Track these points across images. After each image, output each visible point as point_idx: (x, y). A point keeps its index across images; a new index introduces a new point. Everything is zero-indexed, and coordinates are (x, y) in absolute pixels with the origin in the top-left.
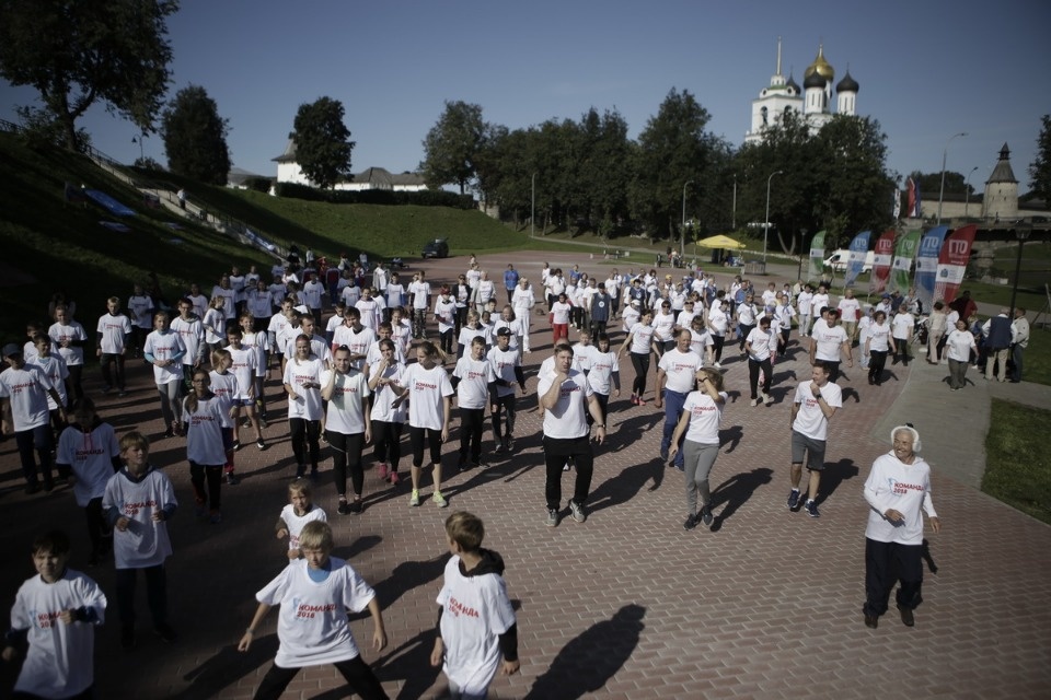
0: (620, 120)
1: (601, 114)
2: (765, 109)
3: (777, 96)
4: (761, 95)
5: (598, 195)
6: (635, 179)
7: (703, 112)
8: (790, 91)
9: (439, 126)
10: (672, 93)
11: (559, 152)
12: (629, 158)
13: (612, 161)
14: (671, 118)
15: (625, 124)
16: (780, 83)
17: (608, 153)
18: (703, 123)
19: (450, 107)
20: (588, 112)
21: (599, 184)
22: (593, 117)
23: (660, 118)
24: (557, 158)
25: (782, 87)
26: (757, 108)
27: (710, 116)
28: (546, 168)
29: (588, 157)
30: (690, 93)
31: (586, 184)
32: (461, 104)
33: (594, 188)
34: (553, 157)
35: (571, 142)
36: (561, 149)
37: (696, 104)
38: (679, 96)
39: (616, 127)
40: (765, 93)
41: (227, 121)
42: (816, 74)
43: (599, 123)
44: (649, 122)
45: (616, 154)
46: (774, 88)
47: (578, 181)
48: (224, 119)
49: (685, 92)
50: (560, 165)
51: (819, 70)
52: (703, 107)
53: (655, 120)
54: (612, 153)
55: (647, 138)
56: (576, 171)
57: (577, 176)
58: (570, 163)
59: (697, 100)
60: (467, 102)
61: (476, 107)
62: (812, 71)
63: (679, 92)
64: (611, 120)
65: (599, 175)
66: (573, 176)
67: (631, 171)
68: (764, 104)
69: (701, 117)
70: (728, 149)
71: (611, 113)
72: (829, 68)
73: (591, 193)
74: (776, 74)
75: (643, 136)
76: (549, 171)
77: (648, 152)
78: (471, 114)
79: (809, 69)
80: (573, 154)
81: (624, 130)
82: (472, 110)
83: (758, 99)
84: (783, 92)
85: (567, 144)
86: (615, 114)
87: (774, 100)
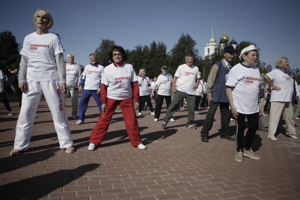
0: (164, 45)
1: (157, 43)
2: (209, 49)
3: (212, 45)
4: (207, 45)
5: (156, 72)
6: (170, 66)
7: (194, 41)
8: (216, 43)
9: (100, 48)
10: (183, 35)
11: (142, 57)
12: (167, 59)
13: (161, 59)
14: (182, 44)
15: (166, 47)
16: (213, 41)
17: (159, 57)
18: (194, 46)
19: (104, 42)
20: (152, 43)
21: (157, 68)
22: (154, 45)
23: (178, 44)
24: (141, 59)
25: (214, 42)
26: (206, 49)
27: (196, 43)
28: (137, 62)
29: (152, 58)
30: (189, 35)
31: (152, 68)
32: (107, 40)
33: (155, 69)
34: (140, 58)
35: (146, 53)
36: (143, 56)
37: (191, 39)
38: (185, 36)
39: (162, 48)
40: (208, 44)
41: (20, 44)
42: (223, 39)
43: (156, 46)
44: (174, 46)
45: (162, 57)
46: (211, 42)
47: (149, 67)
48: (19, 43)
49: (187, 35)
50: (143, 61)
51: (224, 38)
52: (194, 40)
53: (176, 45)
54: (161, 57)
55: (174, 51)
56: (148, 63)
57: (148, 65)
58: (146, 61)
59: (191, 37)
60: (109, 40)
61: (113, 41)
62: (222, 38)
63: (185, 35)
64: (160, 45)
65: (156, 64)
66: (147, 65)
67: (167, 63)
68: (209, 47)
69: (193, 43)
70: (200, 58)
71: (161, 43)
72: (227, 37)
73: (154, 71)
74: (212, 38)
75: (172, 51)
76: (138, 63)
77: (174, 56)
78: (111, 44)
79: (221, 37)
80: (147, 57)
81: (165, 49)
82: (111, 43)
83: (206, 46)
84: (214, 44)
85: (145, 54)
86: (162, 43)
87: (212, 46)
